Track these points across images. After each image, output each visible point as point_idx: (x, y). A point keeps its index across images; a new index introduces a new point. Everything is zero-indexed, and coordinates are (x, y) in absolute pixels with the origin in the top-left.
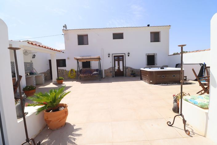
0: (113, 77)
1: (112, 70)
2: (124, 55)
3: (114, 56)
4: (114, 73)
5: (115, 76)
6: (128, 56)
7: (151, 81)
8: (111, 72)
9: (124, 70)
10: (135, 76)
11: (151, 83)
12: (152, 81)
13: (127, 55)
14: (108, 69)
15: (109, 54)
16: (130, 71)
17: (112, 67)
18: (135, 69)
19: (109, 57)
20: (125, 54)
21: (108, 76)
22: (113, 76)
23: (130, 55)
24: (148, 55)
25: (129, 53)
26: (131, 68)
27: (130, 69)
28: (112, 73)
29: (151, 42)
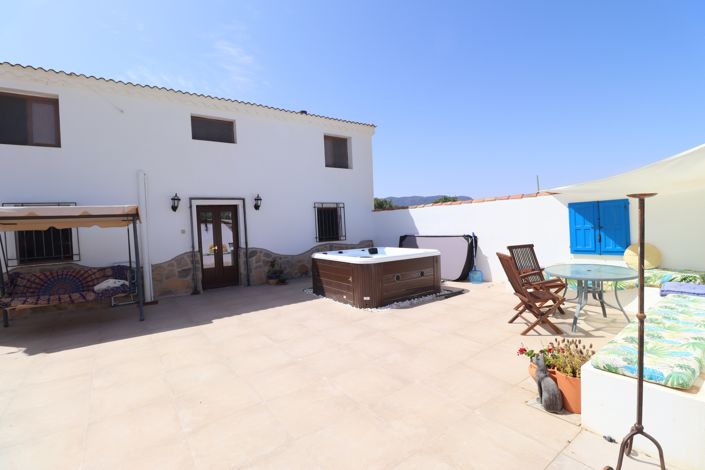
0: (195, 292)
1: (190, 266)
2: (239, 203)
3: (197, 206)
4: (200, 275)
5: (204, 289)
6: (257, 207)
7: (365, 298)
8: (184, 273)
9: (242, 260)
10: (282, 282)
11: (365, 305)
12: (368, 298)
13: (250, 205)
14: (170, 263)
15: (176, 199)
16: (266, 263)
17: (190, 250)
18: (280, 257)
19: (174, 208)
20: (244, 200)
21: (170, 292)
22: (196, 287)
23: (263, 204)
24: (320, 206)
25: (258, 199)
26: (268, 254)
27: (263, 258)
28: (189, 278)
29: (327, 166)
